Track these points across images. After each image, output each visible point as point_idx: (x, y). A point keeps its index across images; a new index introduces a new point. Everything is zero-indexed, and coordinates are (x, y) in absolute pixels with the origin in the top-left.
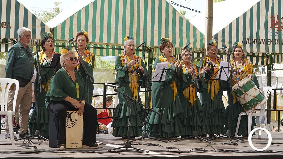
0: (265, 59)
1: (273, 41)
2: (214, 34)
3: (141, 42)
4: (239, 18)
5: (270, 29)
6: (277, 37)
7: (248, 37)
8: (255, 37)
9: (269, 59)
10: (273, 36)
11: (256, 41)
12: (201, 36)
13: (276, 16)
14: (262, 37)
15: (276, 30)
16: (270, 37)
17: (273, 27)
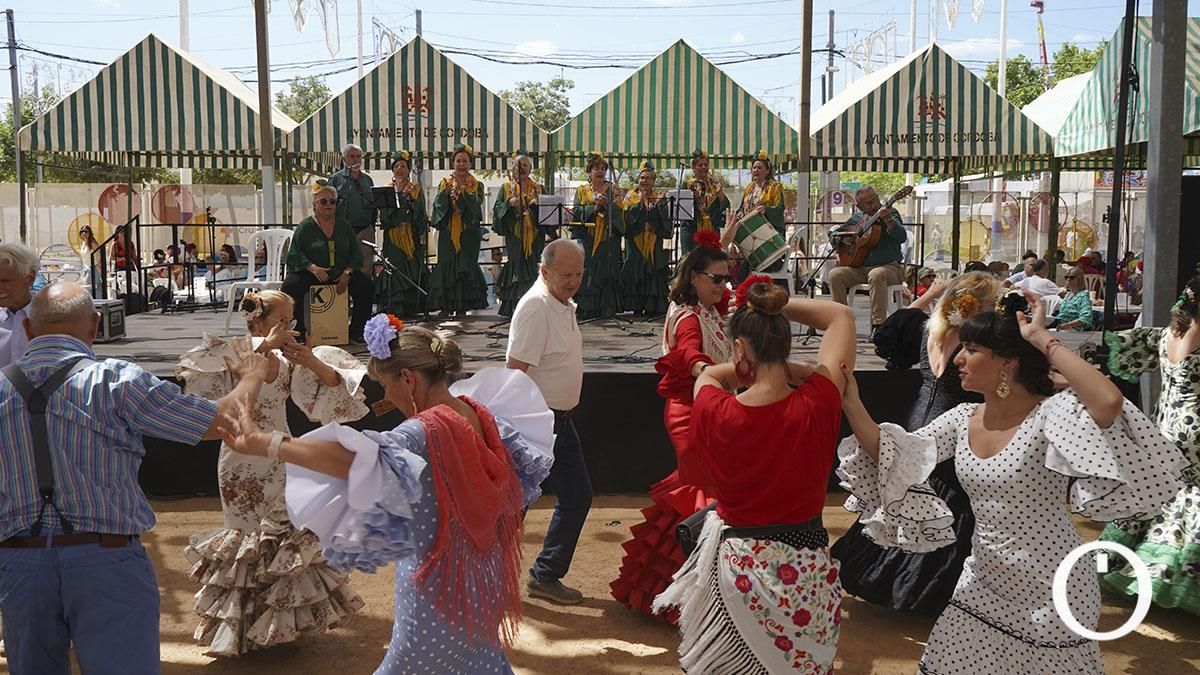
0: (951, 164)
1: (923, 137)
2: (813, 130)
3: (692, 150)
4: (860, 102)
5: (917, 117)
6: (929, 130)
7: (876, 131)
8: (888, 131)
9: (957, 164)
10: (923, 128)
11: (890, 138)
12: (792, 135)
13: (929, 95)
14: (903, 130)
15: (929, 118)
16: (917, 131)
17: (923, 115)
